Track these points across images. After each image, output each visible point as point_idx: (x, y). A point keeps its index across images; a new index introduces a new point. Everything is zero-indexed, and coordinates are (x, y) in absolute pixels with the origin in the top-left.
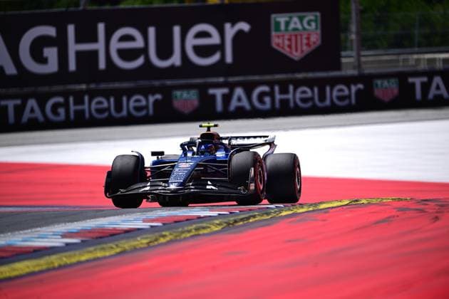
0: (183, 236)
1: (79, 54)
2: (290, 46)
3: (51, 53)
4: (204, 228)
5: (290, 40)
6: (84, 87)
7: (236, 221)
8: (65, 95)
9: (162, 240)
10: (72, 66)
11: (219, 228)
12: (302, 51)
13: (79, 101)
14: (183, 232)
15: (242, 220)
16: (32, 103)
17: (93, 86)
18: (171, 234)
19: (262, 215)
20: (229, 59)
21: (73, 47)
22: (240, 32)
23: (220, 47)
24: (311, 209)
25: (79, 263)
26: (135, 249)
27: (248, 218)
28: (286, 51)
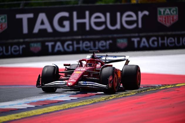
0: (120, 96)
1: (78, 24)
2: (165, 21)
3: (67, 23)
4: (128, 93)
5: (165, 18)
6: (80, 37)
7: (141, 91)
8: (72, 40)
9: (111, 98)
10: (75, 29)
11: (135, 93)
12: (170, 23)
13: (78, 43)
14: (119, 95)
15: (144, 90)
16: (59, 44)
17: (84, 37)
18: (114, 96)
19: (152, 89)
20: (140, 26)
21: (76, 21)
22: (145, 15)
23: (136, 21)
24: (173, 86)
25: (77, 107)
26: (99, 102)
27: (147, 90)
28: (164, 23)
